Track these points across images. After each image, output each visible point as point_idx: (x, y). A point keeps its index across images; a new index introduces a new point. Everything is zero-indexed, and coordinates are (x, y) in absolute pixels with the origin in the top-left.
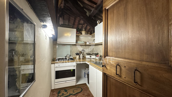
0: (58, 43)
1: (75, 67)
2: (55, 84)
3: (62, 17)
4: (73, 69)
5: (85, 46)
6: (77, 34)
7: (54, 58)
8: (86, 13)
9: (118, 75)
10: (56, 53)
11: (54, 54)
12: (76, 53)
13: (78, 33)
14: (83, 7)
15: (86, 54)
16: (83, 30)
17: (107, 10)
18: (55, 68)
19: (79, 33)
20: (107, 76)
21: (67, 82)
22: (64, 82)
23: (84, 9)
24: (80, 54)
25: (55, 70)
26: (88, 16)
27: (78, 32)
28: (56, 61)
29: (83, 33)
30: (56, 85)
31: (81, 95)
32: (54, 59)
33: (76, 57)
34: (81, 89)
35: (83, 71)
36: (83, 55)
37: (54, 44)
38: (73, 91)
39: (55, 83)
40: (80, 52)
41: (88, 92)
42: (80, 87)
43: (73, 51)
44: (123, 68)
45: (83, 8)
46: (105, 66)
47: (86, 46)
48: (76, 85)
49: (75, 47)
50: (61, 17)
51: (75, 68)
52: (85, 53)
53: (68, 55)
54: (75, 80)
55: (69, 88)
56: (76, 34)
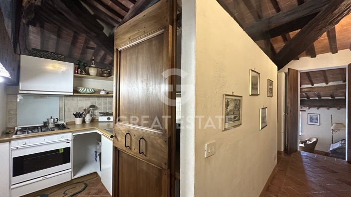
0: (20, 92)
1: (71, 142)
2: (12, 189)
3: (38, 25)
4: (64, 149)
5: (96, 98)
6: (77, 73)
7: (7, 128)
8: (103, 28)
9: (128, 147)
10: (16, 114)
11: (9, 118)
12: (75, 113)
13: (79, 72)
14: (94, 15)
15: (100, 113)
16: (92, 66)
17: (120, 51)
18: (11, 151)
19: (81, 71)
20: (118, 150)
21: (48, 177)
22: (41, 178)
23: (98, 21)
24: (85, 116)
25: (10, 155)
26: (108, 36)
27: (79, 70)
28: (16, 134)
29: (93, 71)
30: (13, 191)
31: (83, 195)
32: (8, 131)
33: (75, 122)
34: (85, 184)
35: (93, 150)
36: (91, 115)
37: (8, 94)
38: (64, 194)
39: (12, 187)
40: (85, 110)
41: (99, 187)
42: (82, 182)
43: (66, 109)
44: (133, 138)
45: (95, 17)
46: (115, 136)
47: (100, 98)
48: (72, 180)
49: (73, 100)
50: (34, 25)
51: (70, 145)
52: (97, 112)
53: (52, 120)
54: (71, 170)
55: (55, 190)
56: (75, 73)
